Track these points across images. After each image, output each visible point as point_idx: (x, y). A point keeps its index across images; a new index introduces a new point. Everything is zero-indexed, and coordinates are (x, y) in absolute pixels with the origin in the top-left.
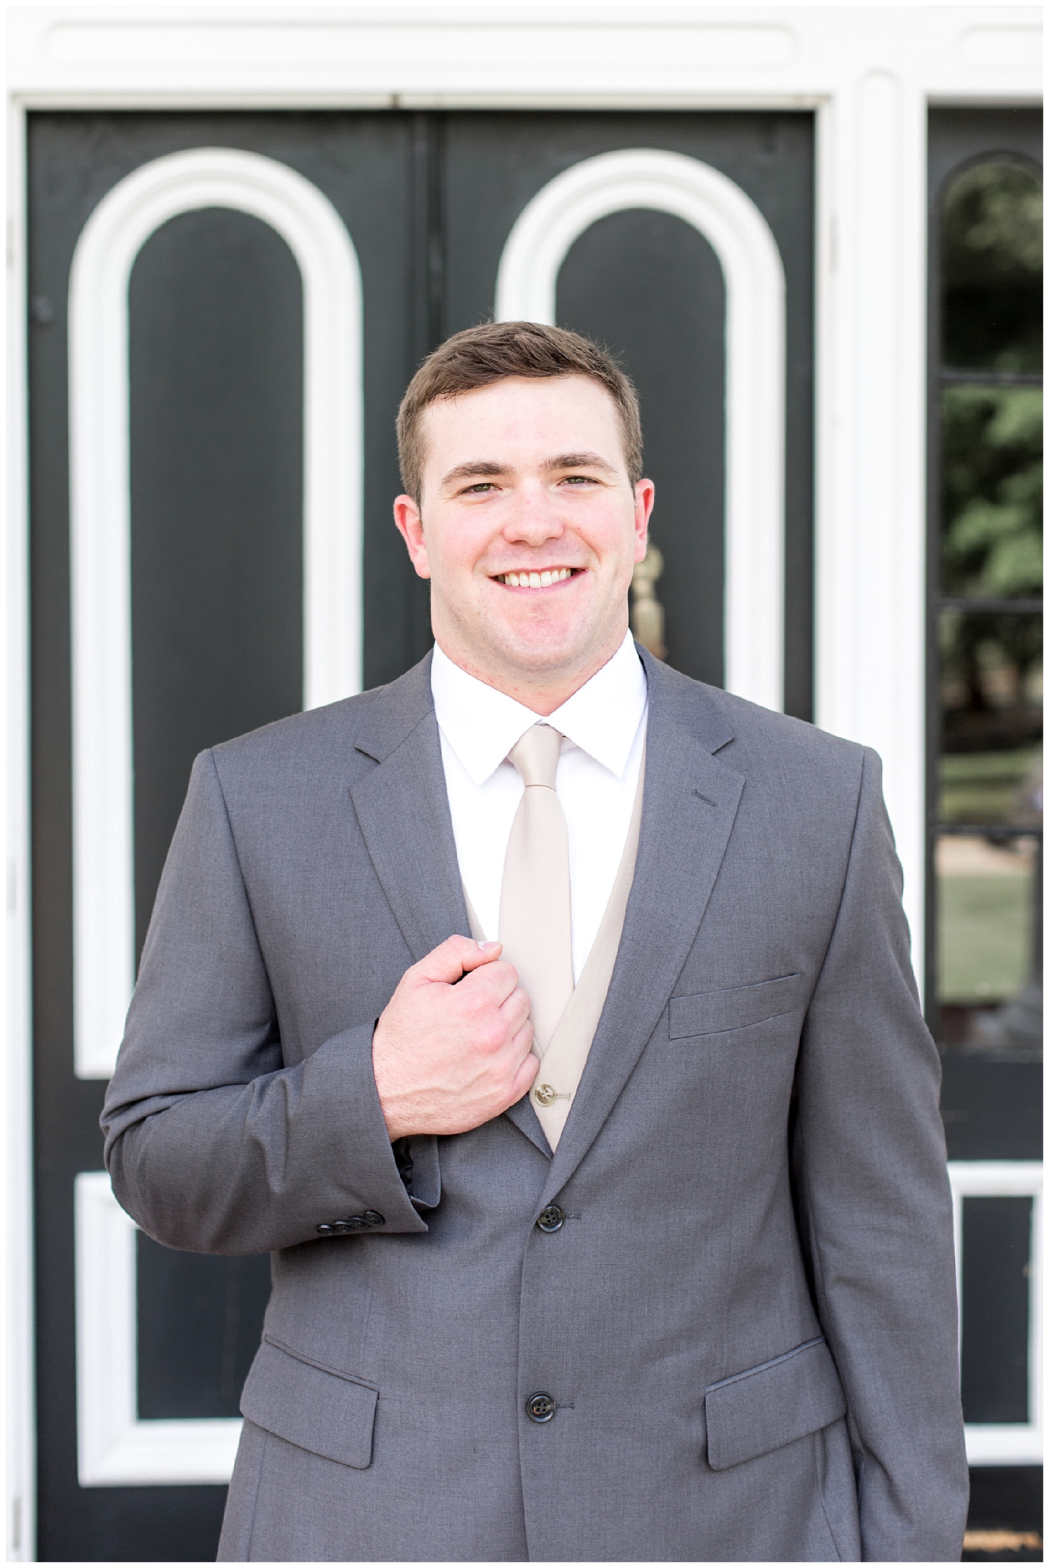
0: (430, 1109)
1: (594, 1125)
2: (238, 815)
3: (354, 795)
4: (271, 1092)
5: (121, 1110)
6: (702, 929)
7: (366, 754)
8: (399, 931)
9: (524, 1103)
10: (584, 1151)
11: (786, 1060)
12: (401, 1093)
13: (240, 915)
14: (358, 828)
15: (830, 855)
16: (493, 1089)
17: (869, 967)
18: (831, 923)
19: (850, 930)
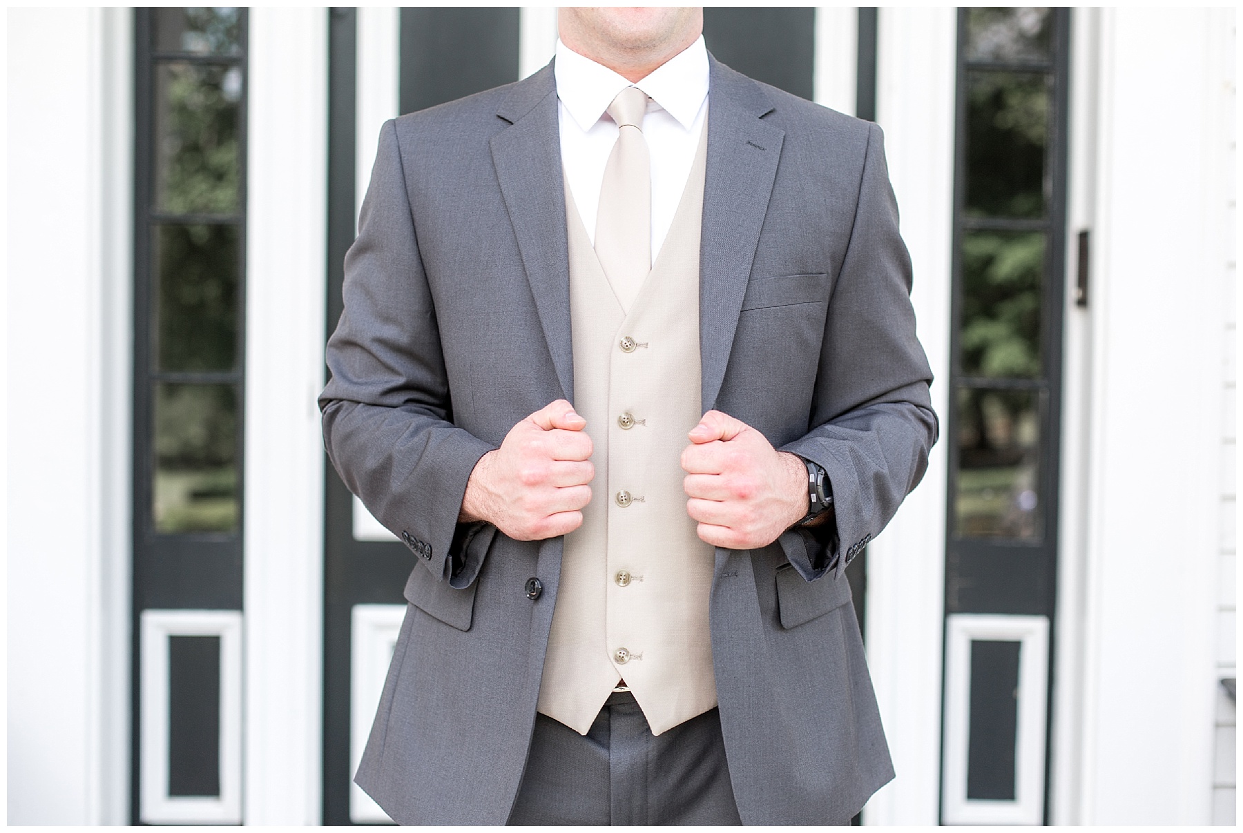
3: (492, 144)
7: (504, 119)
17: (874, 273)
18: (847, 240)
19: (860, 245)
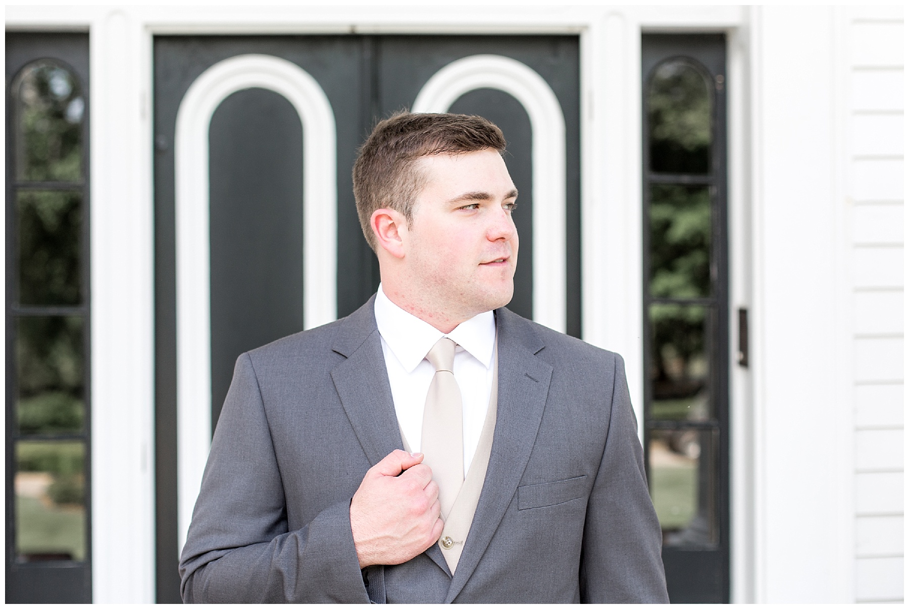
0: (383, 549)
1: (477, 558)
2: (265, 388)
3: (333, 375)
4: (287, 543)
5: (193, 559)
6: (535, 448)
7: (338, 353)
8: (362, 450)
9: (435, 547)
10: (471, 573)
11: (579, 524)
12: (367, 539)
13: (267, 445)
14: (336, 393)
15: (601, 409)
16: (420, 537)
17: (623, 473)
18: (603, 448)
19: (613, 452)
